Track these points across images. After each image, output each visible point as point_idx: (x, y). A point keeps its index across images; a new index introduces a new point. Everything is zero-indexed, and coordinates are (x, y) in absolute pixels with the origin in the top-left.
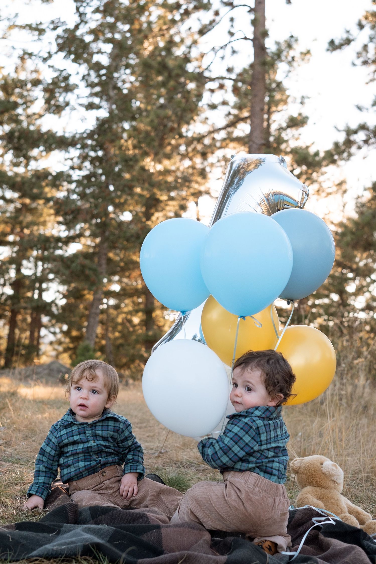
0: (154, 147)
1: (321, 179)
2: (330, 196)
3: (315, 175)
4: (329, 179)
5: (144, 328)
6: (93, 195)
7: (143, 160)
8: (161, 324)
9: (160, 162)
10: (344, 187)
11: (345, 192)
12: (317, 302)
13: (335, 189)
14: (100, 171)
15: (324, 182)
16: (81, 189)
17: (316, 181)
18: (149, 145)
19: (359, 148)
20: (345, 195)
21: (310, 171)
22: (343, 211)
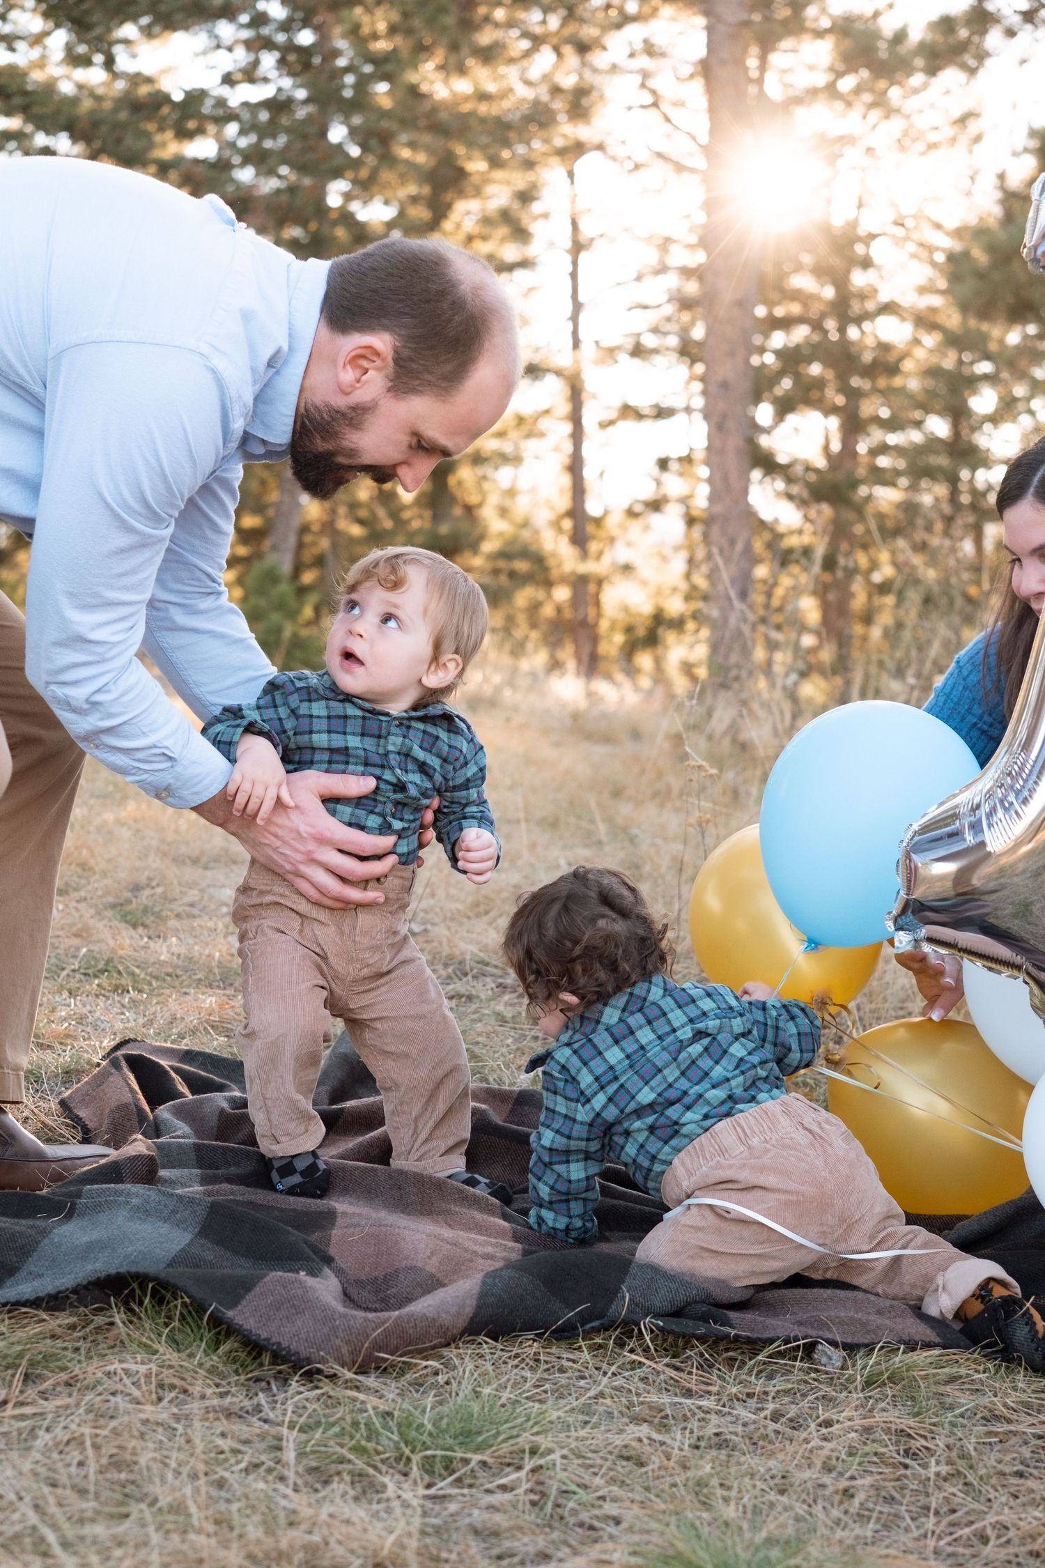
0: (444, 29)
1: (912, 104)
2: (933, 152)
3: (894, 93)
4: (933, 106)
5: (428, 514)
6: (284, 157)
7: (415, 67)
8: (473, 499)
9: (463, 72)
10: (973, 127)
11: (978, 139)
12: (893, 439)
13: (949, 132)
14: (301, 94)
15: (921, 111)
16: (252, 138)
17: (898, 111)
18: (431, 22)
19: (1011, 33)
20: (977, 147)
21: (882, 84)
22: (969, 194)
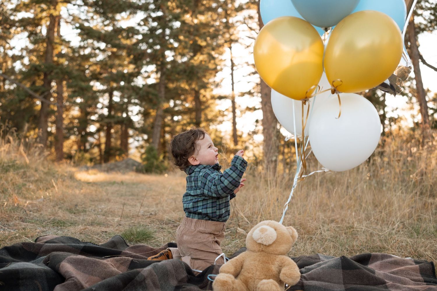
0: (191, 6)
9: (197, 18)
18: (188, 5)
